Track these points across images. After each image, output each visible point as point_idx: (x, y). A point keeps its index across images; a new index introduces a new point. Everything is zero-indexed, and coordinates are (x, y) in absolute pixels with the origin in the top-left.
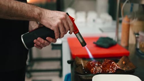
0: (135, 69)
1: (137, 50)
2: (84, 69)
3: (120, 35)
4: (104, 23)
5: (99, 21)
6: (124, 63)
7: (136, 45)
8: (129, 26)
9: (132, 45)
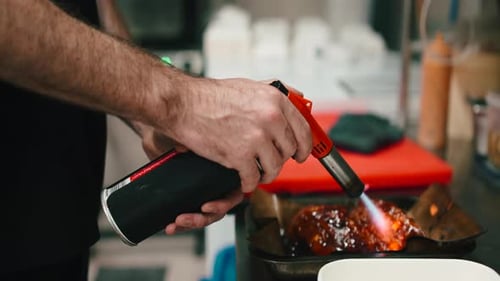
0: (476, 236)
1: (479, 159)
2: (284, 236)
3: (416, 104)
4: (355, 60)
5: (337, 53)
6: (434, 210)
7: (474, 142)
8: (448, 72)
9: (459, 142)
